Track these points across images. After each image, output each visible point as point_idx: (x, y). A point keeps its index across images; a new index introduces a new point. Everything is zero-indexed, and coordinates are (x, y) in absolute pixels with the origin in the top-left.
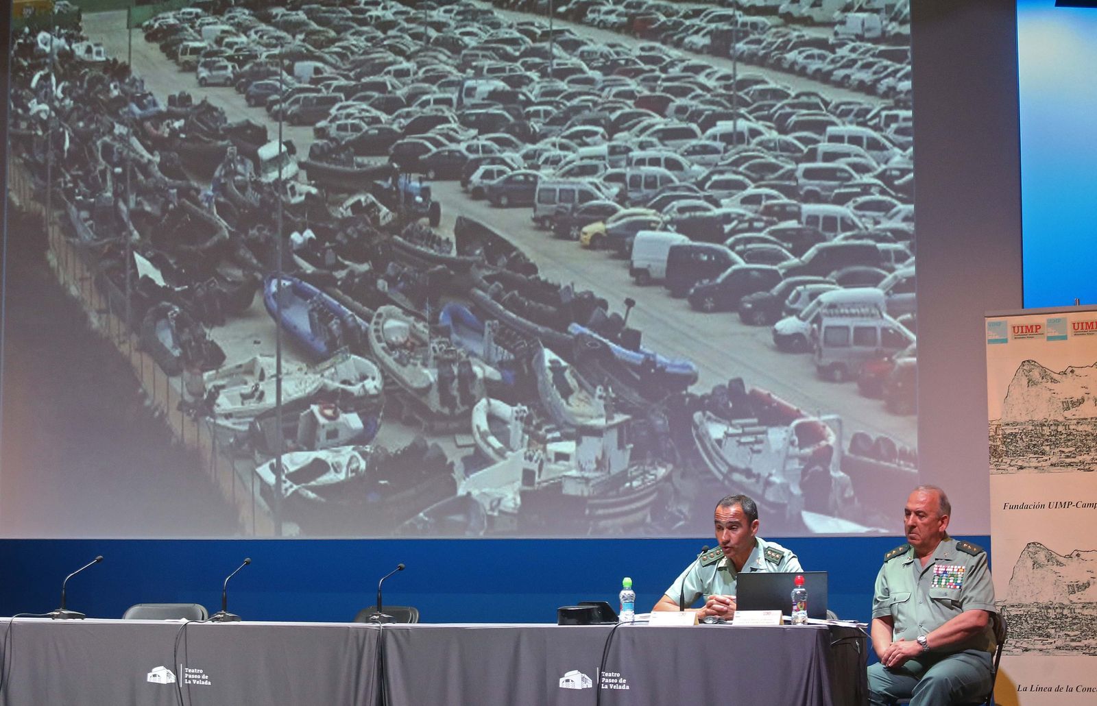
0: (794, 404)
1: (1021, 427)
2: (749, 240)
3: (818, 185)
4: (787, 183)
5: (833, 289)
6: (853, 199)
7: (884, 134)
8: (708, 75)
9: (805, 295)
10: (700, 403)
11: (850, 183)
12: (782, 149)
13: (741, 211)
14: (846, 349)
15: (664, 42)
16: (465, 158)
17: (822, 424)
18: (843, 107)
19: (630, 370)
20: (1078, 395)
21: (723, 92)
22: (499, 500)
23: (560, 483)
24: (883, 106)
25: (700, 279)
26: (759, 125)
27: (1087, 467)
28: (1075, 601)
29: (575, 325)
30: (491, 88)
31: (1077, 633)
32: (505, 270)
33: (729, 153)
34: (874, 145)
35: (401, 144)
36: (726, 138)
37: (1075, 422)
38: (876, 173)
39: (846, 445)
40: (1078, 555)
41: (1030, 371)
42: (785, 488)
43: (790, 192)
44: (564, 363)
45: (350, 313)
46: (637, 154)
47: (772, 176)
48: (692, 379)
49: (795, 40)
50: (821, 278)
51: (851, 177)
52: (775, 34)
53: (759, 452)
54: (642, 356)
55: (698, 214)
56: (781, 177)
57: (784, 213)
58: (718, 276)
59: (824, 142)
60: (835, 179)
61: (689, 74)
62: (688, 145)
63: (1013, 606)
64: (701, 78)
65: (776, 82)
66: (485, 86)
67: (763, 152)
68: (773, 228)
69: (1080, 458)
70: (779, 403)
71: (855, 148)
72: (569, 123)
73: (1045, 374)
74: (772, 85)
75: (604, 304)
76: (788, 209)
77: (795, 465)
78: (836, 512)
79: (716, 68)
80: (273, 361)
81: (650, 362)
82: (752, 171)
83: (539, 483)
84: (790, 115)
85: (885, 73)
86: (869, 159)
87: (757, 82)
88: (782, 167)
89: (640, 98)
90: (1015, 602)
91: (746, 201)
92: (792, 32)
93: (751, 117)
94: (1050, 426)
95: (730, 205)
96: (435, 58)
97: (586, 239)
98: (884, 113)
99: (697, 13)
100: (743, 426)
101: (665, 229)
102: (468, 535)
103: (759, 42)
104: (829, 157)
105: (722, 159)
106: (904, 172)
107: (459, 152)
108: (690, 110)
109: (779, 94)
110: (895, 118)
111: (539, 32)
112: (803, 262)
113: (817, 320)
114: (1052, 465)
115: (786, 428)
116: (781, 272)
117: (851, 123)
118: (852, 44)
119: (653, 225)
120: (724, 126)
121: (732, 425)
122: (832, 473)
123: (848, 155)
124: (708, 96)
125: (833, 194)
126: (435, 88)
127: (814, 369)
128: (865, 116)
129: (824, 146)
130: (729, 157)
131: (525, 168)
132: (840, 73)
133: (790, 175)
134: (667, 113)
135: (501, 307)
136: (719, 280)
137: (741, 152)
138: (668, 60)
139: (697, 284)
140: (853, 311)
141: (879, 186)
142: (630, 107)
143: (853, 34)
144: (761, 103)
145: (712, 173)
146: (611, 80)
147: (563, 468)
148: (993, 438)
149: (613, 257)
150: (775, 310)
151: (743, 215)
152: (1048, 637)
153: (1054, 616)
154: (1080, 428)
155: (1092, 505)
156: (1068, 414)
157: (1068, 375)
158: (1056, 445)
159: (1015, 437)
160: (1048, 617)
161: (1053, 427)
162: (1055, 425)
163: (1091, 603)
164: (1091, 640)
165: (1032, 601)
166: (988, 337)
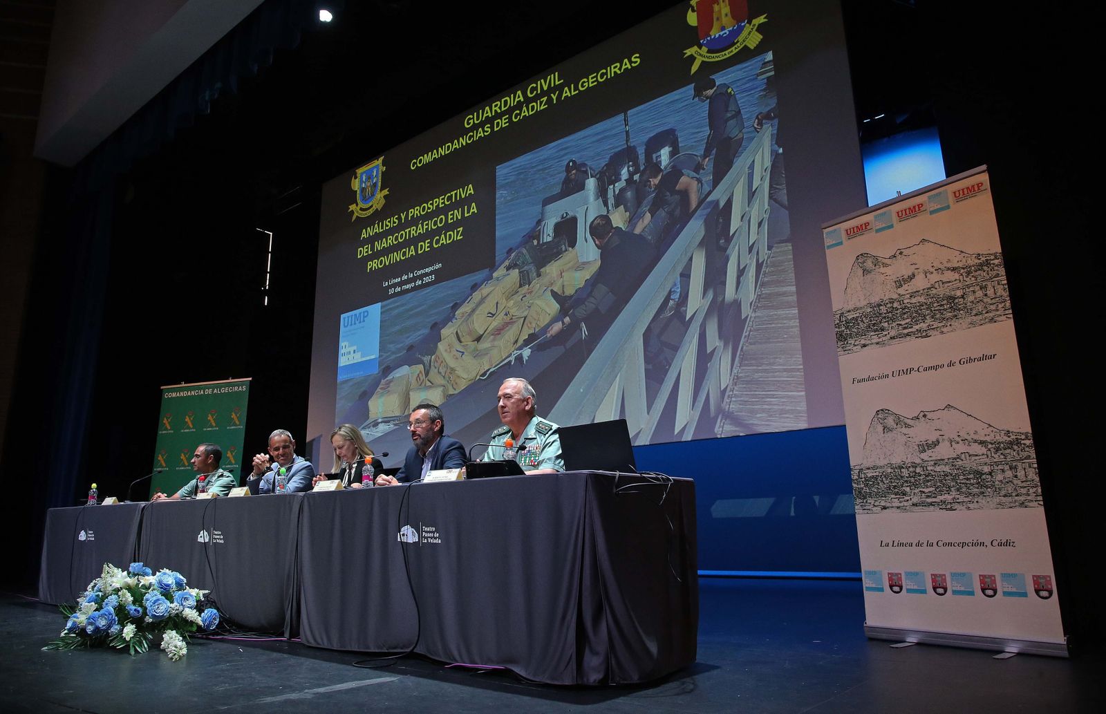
1: (861, 311)
20: (908, 272)
27: (924, 334)
28: (926, 458)
31: (931, 489)
37: (908, 296)
40: (925, 416)
41: (864, 262)
63: (868, 469)
69: (917, 327)
73: (876, 261)
90: (870, 464)
94: (885, 305)
114: (891, 338)
148: (838, 326)
152: (904, 494)
153: (907, 475)
154: (914, 300)
155: (935, 368)
156: (901, 291)
157: (898, 257)
158: (893, 320)
159: (857, 321)
160: (902, 477)
161: (889, 305)
162: (890, 303)
163: (943, 460)
164: (947, 495)
165: (886, 462)
166: (827, 244)
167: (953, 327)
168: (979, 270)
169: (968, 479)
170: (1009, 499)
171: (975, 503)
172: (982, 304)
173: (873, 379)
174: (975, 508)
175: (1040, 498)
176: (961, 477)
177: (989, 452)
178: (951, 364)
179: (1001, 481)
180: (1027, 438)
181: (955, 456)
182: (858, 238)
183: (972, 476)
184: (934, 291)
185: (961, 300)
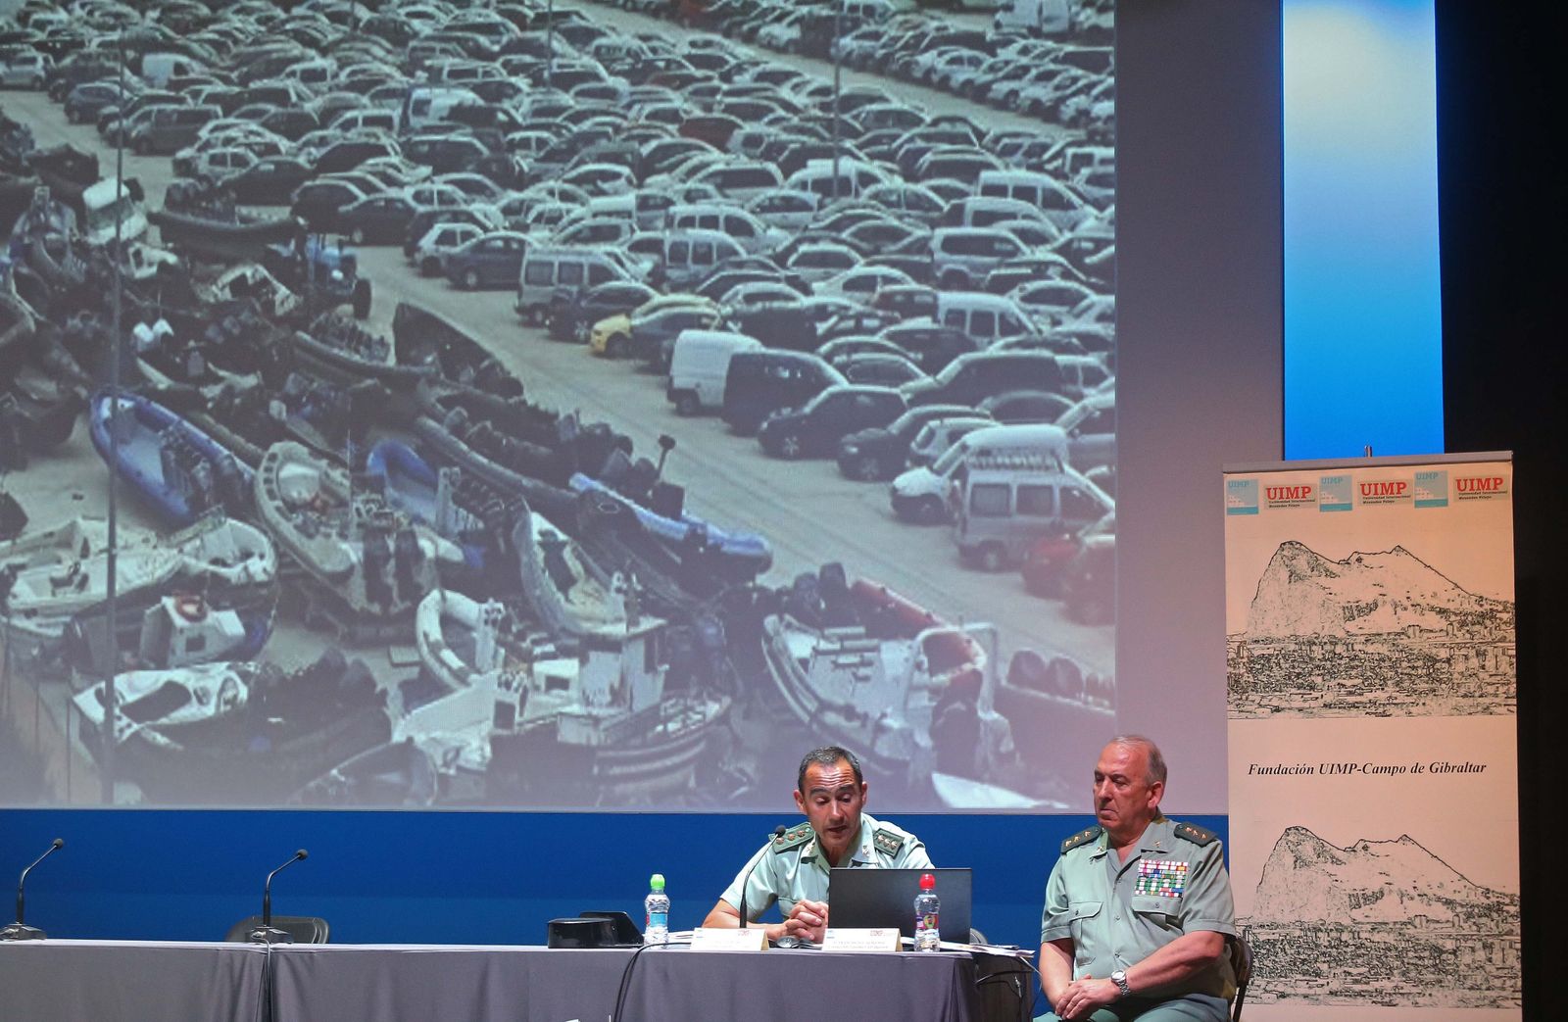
0: (923, 605)
1: (1278, 646)
2: (855, 348)
3: (964, 263)
4: (917, 258)
5: (986, 426)
6: (1020, 285)
7: (1070, 183)
8: (795, 88)
9: (941, 435)
10: (774, 602)
11: (1015, 260)
12: (909, 206)
13: (844, 301)
14: (1006, 520)
15: (727, 34)
16: (410, 211)
17: (965, 637)
18: (1006, 141)
19: (665, 549)
20: (1368, 598)
21: (819, 113)
22: (458, 751)
23: (554, 724)
24: (1069, 139)
25: (778, 408)
26: (874, 168)
27: (1381, 710)
28: (1360, 920)
29: (581, 477)
30: (454, 102)
31: (1363, 971)
32: (471, 388)
33: (827, 210)
34: (1053, 201)
35: (311, 188)
36: (822, 185)
37: (1363, 639)
38: (1056, 244)
39: (1004, 670)
40: (1365, 848)
41: (1293, 558)
42: (906, 736)
43: (920, 273)
44: (562, 536)
45: (226, 452)
46: (681, 209)
47: (893, 248)
48: (764, 563)
49: (933, 34)
50: (967, 409)
51: (1017, 251)
52: (901, 24)
53: (866, 679)
54: (685, 527)
55: (776, 304)
56: (907, 250)
57: (910, 306)
58: (805, 402)
59: (976, 194)
60: (991, 253)
61: (766, 85)
62: (762, 197)
63: (1262, 926)
64: (785, 92)
65: (902, 100)
66: (444, 99)
67: (879, 210)
68: (893, 328)
69: (1371, 696)
70: (898, 604)
71: (1023, 206)
72: (576, 159)
73: (1316, 563)
74: (896, 104)
75: (626, 444)
76: (917, 299)
77: (924, 701)
78: (987, 776)
79: (808, 76)
80: (104, 526)
81: (696, 536)
82: (862, 239)
83: (521, 724)
84: (923, 152)
85: (1073, 88)
86: (1046, 223)
87: (872, 99)
88: (909, 234)
89: (688, 121)
90: (1264, 920)
91: (851, 285)
92: (928, 21)
93: (861, 154)
94: (1322, 645)
95: (826, 292)
96: (367, 52)
97: (599, 342)
98: (1070, 151)
100: (842, 638)
101: (723, 328)
102: (409, 805)
103: (876, 36)
104: (984, 218)
105: (816, 219)
106: (1100, 244)
107: (402, 201)
108: (766, 140)
109: (907, 119)
110: (1088, 160)
111: (531, 14)
112: (939, 382)
113: (961, 473)
114: (1325, 706)
115: (909, 643)
116: (906, 398)
117: (1018, 165)
118: (1022, 42)
119: (705, 321)
120: (819, 168)
121: (824, 638)
122: (981, 714)
123: (1012, 216)
124: (795, 120)
125: (989, 277)
126: (365, 100)
127: (954, 550)
128: (1040, 155)
129: (976, 202)
130: (827, 217)
131: (505, 228)
132: (1004, 87)
133: (922, 246)
134: (730, 145)
135: (464, 447)
136: (807, 410)
137: (844, 209)
138: (733, 62)
139: (773, 415)
140: (1017, 460)
141: (1061, 265)
142: (672, 136)
143: (1023, 26)
144: (878, 132)
145: (799, 241)
146: (642, 93)
147: (558, 701)
148: (1233, 663)
149: (641, 370)
150: (894, 457)
151: (846, 308)
152: (1318, 976)
154: (1370, 649)
155: (1392, 771)
156: (1351, 627)
157: (1353, 566)
158: (1332, 674)
159: (1269, 662)
160: (1317, 946)
161: (1328, 648)
162: (1331, 643)
163: (1386, 924)
164: (1385, 982)
165: (1293, 918)
166: (1228, 505)
167: (1428, 707)
168: (1479, 623)
169: (1420, 958)
170: (1477, 994)
171: (1427, 997)
172: (1476, 680)
173: (1285, 772)
174: (1425, 1005)
175: (1519, 995)
176: (1411, 954)
177: (1456, 920)
178: (1416, 769)
179: (1468, 966)
180: (1512, 903)
181: (1405, 919)
182: (1288, 510)
183: (1426, 954)
184: (1405, 641)
185: (1446, 665)
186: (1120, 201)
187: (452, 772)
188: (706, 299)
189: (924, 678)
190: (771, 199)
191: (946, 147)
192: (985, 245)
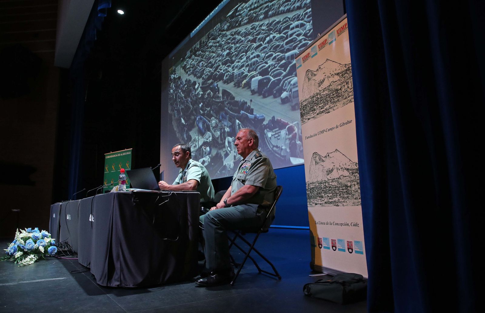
0: (287, 121)
1: (308, 101)
2: (274, 71)
3: (289, 46)
4: (282, 49)
5: (294, 79)
6: (298, 46)
7: (304, 20)
8: (264, 26)
9: (287, 84)
10: (267, 127)
11: (297, 41)
12: (280, 39)
13: (272, 63)
15: (255, 22)
17: (293, 126)
18: (294, 17)
19: (252, 121)
20: (322, 78)
21: (267, 29)
22: (230, 165)
24: (303, 11)
25: (264, 88)
26: (275, 35)
27: (328, 111)
28: (329, 178)
29: (242, 111)
30: (226, 53)
31: (331, 195)
32: (230, 100)
33: (269, 46)
34: (302, 25)
35: (214, 75)
36: (269, 42)
38: (303, 34)
40: (328, 155)
42: (286, 149)
43: (282, 52)
44: (240, 123)
45: (207, 121)
46: (251, 56)
47: (278, 49)
48: (263, 120)
49: (282, 3)
50: (291, 76)
51: (297, 39)
52: (277, 4)
53: (279, 139)
54: (254, 116)
55: (263, 68)
56: (280, 48)
57: (281, 59)
58: (268, 85)
60: (293, 42)
61: (260, 28)
63: (311, 184)
64: (263, 28)
65: (278, 19)
67: (276, 42)
68: (279, 65)
69: (326, 108)
70: (283, 121)
71: (297, 29)
72: (239, 55)
73: (312, 73)
74: (277, 20)
75: (246, 103)
76: (282, 57)
77: (288, 142)
78: (299, 156)
79: (265, 23)
80: (198, 137)
81: (255, 117)
82: (274, 49)
84: (281, 27)
86: (301, 31)
87: (274, 22)
88: (280, 45)
89: (251, 40)
90: (311, 181)
91: (273, 59)
93: (273, 33)
95: (270, 62)
96: (218, 50)
97: (243, 86)
98: (304, 13)
99: (261, 9)
100: (275, 131)
101: (257, 76)
102: (225, 176)
103: (274, 9)
104: (291, 35)
105: (268, 49)
106: (310, 30)
107: (222, 72)
108: (261, 38)
109: (279, 22)
110: (307, 13)
111: (233, 33)
112: (286, 73)
113: (291, 91)
114: (317, 114)
115: (285, 129)
116: (282, 78)
117: (296, 21)
119: (255, 76)
120: (268, 39)
121: (273, 132)
122: (297, 142)
123: (295, 32)
124: (264, 32)
125: (293, 47)
126: (218, 58)
127: (290, 107)
128: (299, 17)
129: (290, 32)
131: (232, 71)
132: (292, 7)
133: (282, 46)
134: (256, 42)
135: (229, 111)
136: (268, 87)
137: (271, 45)
138: (256, 26)
139: (264, 90)
141: (304, 38)
142: (250, 44)
144: (275, 27)
145: (266, 55)
146: (246, 39)
148: (301, 109)
149: (248, 89)
150: (281, 91)
151: (272, 64)
152: (322, 197)
153: (323, 187)
154: (324, 93)
155: (331, 129)
156: (320, 88)
157: (319, 70)
158: (318, 105)
159: (306, 106)
160: (321, 188)
161: (316, 97)
162: (317, 95)
163: (334, 179)
164: (336, 198)
165: (316, 180)
166: (296, 67)
167: (338, 106)
168: (346, 73)
171: (346, 203)
172: (347, 92)
173: (312, 136)
176: (341, 188)
177: (350, 174)
178: (337, 127)
179: (354, 191)
181: (339, 177)
182: (306, 62)
183: (344, 188)
184: (331, 87)
185: (340, 91)
186: (313, 19)
187: (230, 169)
188: (255, 72)
189: (287, 137)
190: (262, 49)
191: (285, 24)
192: (291, 41)
